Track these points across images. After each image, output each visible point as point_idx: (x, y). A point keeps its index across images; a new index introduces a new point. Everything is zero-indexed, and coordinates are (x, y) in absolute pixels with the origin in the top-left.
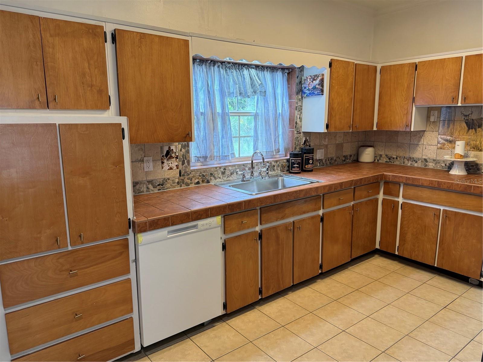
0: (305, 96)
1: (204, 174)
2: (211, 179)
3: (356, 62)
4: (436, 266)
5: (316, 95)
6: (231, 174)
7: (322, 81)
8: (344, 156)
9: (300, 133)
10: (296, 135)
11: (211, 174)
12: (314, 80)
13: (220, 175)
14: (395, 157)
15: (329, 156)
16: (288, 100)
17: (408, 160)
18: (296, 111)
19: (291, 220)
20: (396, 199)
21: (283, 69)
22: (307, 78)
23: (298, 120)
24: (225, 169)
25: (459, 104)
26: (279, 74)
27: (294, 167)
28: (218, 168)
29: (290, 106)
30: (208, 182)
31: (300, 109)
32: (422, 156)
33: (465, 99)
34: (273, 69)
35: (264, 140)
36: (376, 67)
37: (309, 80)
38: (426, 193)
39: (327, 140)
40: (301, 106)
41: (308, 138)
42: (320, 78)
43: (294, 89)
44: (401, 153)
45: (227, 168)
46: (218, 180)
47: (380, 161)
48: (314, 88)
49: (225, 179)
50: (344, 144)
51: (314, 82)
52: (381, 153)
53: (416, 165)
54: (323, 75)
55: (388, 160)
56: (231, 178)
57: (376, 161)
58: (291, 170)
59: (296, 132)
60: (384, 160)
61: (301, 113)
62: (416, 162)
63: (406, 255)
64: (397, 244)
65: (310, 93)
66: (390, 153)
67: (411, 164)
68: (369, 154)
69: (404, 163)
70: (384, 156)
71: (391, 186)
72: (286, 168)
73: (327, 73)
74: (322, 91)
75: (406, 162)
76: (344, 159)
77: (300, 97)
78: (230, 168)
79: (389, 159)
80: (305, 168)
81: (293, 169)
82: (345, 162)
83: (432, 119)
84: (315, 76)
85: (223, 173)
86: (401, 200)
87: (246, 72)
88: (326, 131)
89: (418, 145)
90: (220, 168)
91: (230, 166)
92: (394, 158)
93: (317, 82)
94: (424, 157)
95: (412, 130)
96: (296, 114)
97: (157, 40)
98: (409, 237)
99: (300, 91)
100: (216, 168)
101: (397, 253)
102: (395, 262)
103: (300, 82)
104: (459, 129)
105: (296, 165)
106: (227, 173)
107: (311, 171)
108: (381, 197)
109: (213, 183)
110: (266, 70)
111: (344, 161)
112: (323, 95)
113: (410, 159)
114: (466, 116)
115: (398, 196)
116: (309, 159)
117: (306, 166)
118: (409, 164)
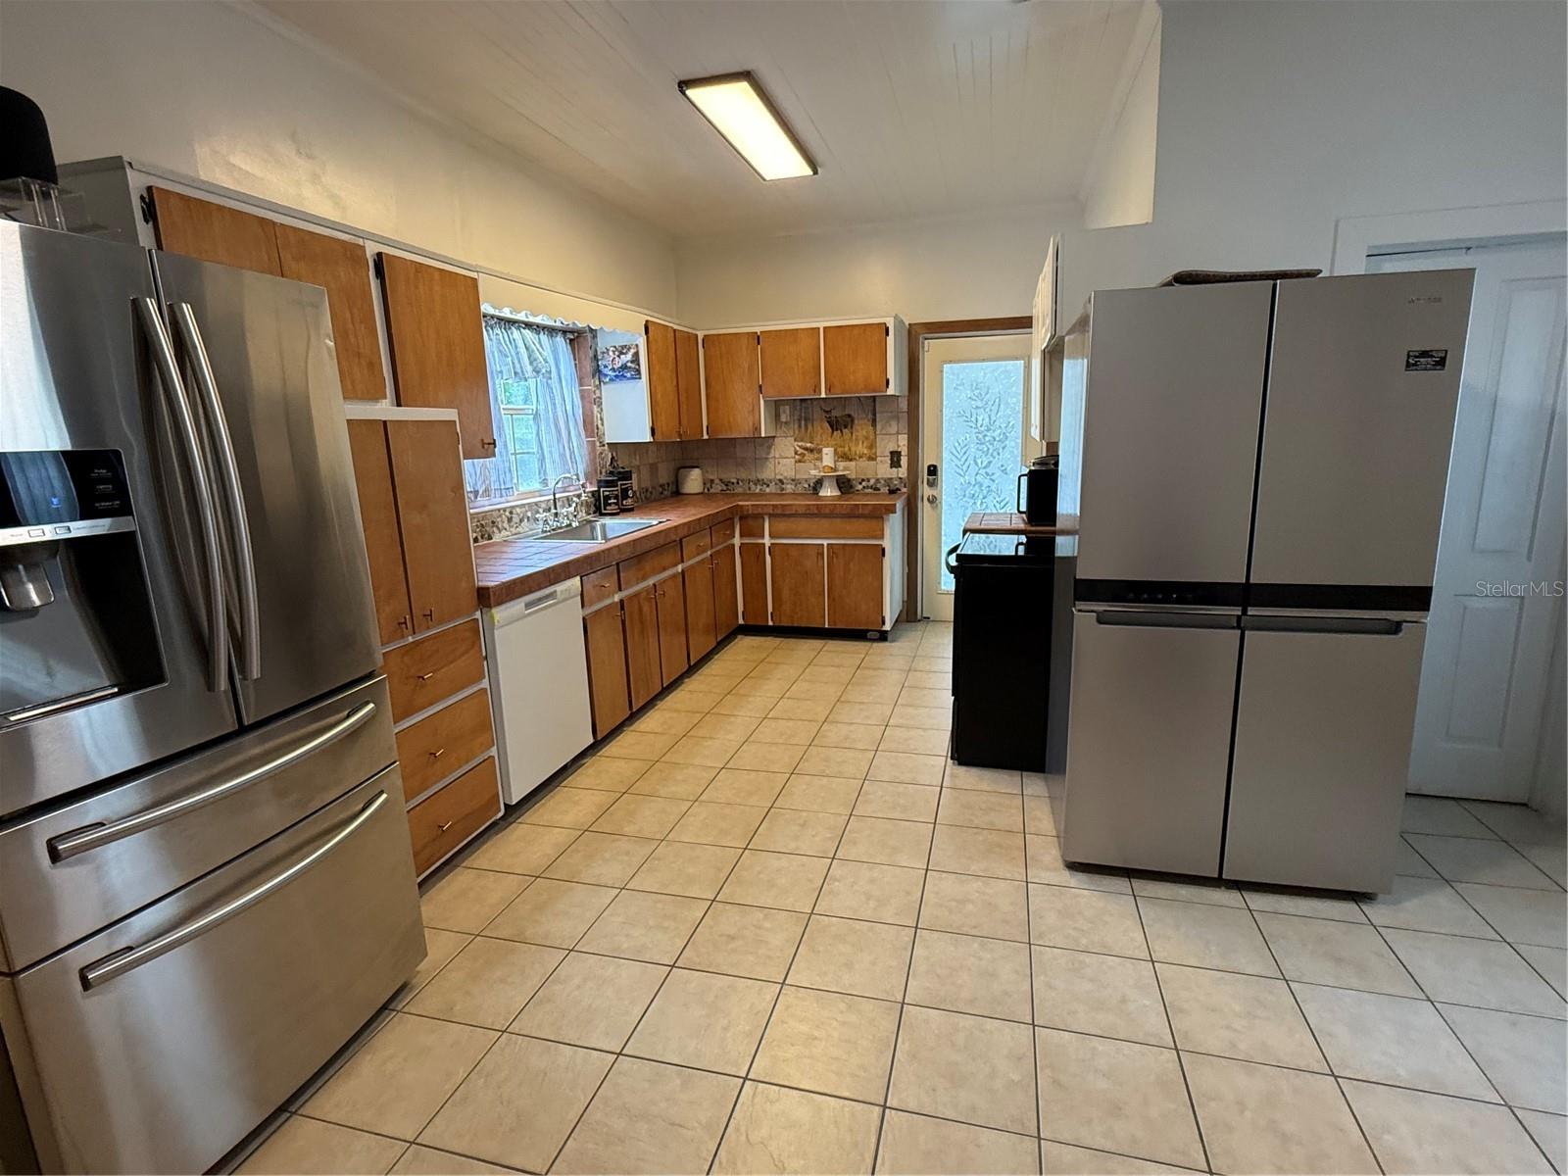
0: (607, 380)
1: (483, 522)
2: (493, 532)
3: (675, 327)
4: (827, 626)
5: (629, 379)
6: (521, 521)
7: (636, 354)
8: (661, 486)
9: (604, 445)
10: (599, 449)
11: (493, 522)
12: (622, 353)
13: (506, 525)
14: (735, 481)
15: (643, 486)
16: (577, 389)
17: (756, 484)
18: (595, 407)
19: (651, 582)
20: (760, 541)
21: (565, 332)
22: (608, 350)
23: (600, 422)
24: (511, 513)
25: (823, 395)
26: (559, 339)
27: (610, 504)
28: (502, 512)
29: (583, 397)
30: (490, 538)
31: (598, 402)
32: (776, 474)
33: (829, 389)
34: (551, 331)
35: (557, 459)
36: (697, 336)
37: (611, 353)
38: (803, 524)
39: (638, 457)
40: (600, 398)
41: (614, 455)
42: (632, 351)
43: (588, 367)
44: (743, 475)
45: (514, 511)
46: (504, 533)
47: (711, 491)
48: (624, 367)
49: (513, 530)
50: (659, 465)
51: (622, 356)
52: (712, 477)
53: (768, 490)
54: (637, 345)
55: (725, 488)
56: (520, 529)
57: (706, 490)
58: (605, 509)
59: (598, 444)
60: (718, 488)
61: (602, 410)
62: (768, 486)
63: (785, 623)
64: (770, 609)
65: (616, 376)
66: (724, 476)
67: (761, 490)
68: (696, 480)
69: (750, 489)
70: (717, 481)
71: (751, 522)
72: (593, 509)
73: (642, 341)
74: (638, 371)
75: (753, 487)
76: (661, 490)
77: (597, 383)
78: (518, 510)
79: (727, 485)
80: (622, 505)
81: (608, 508)
82: (662, 496)
83: (783, 419)
84: (623, 347)
85: (510, 520)
86: (767, 541)
87: (516, 334)
88: (652, 440)
89: (767, 459)
90: (505, 511)
91: (517, 506)
92: (733, 483)
93: (629, 357)
94: (778, 477)
95: (763, 435)
96: (595, 412)
97: (437, 276)
98: (786, 594)
99: (597, 372)
100: (499, 510)
101: (770, 623)
102: (769, 638)
103: (595, 356)
104: (821, 431)
105: (612, 501)
106: (516, 519)
107: (631, 510)
108: (737, 541)
109: (497, 538)
110: (542, 333)
111: (662, 493)
112: (640, 378)
113: (758, 482)
114: (827, 412)
115: (763, 537)
116: (626, 490)
117: (624, 502)
118: (757, 491)
